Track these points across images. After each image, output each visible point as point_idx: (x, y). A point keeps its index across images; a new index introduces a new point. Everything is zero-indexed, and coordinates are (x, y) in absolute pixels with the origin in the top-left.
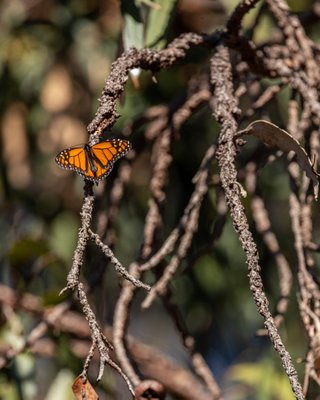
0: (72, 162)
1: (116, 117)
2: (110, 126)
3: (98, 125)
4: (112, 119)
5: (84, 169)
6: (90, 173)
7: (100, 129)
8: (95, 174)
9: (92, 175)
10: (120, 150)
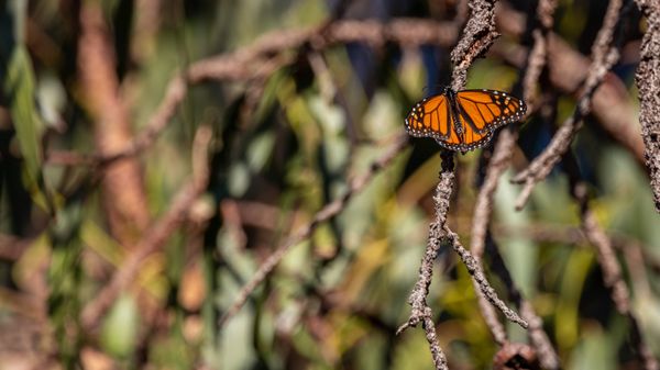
0: (427, 124)
1: (492, 38)
2: (484, 51)
3: (467, 52)
4: (487, 40)
5: (444, 131)
6: (454, 139)
7: (469, 57)
8: (461, 139)
9: (457, 142)
10: (506, 111)
